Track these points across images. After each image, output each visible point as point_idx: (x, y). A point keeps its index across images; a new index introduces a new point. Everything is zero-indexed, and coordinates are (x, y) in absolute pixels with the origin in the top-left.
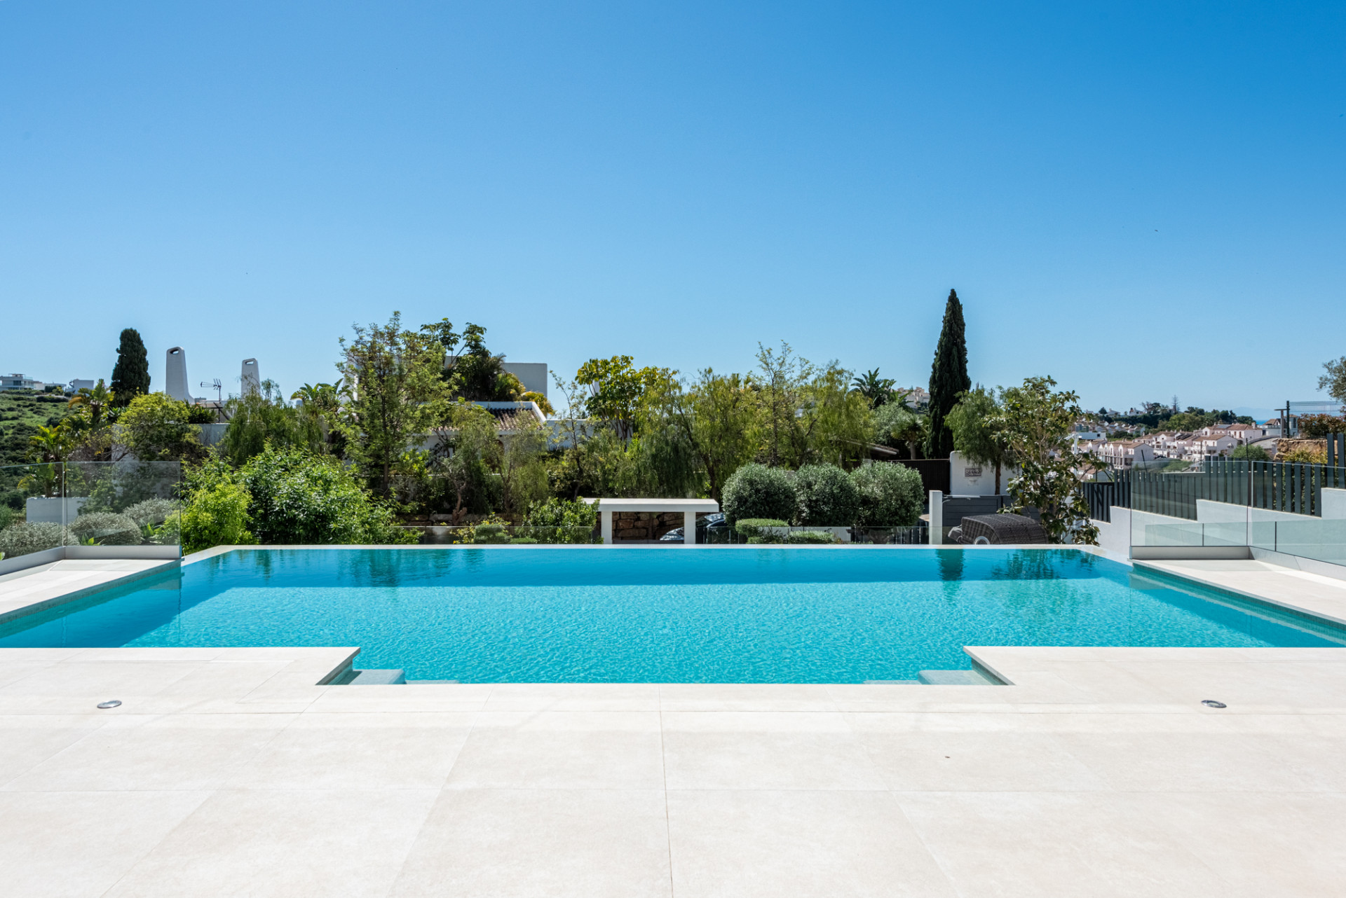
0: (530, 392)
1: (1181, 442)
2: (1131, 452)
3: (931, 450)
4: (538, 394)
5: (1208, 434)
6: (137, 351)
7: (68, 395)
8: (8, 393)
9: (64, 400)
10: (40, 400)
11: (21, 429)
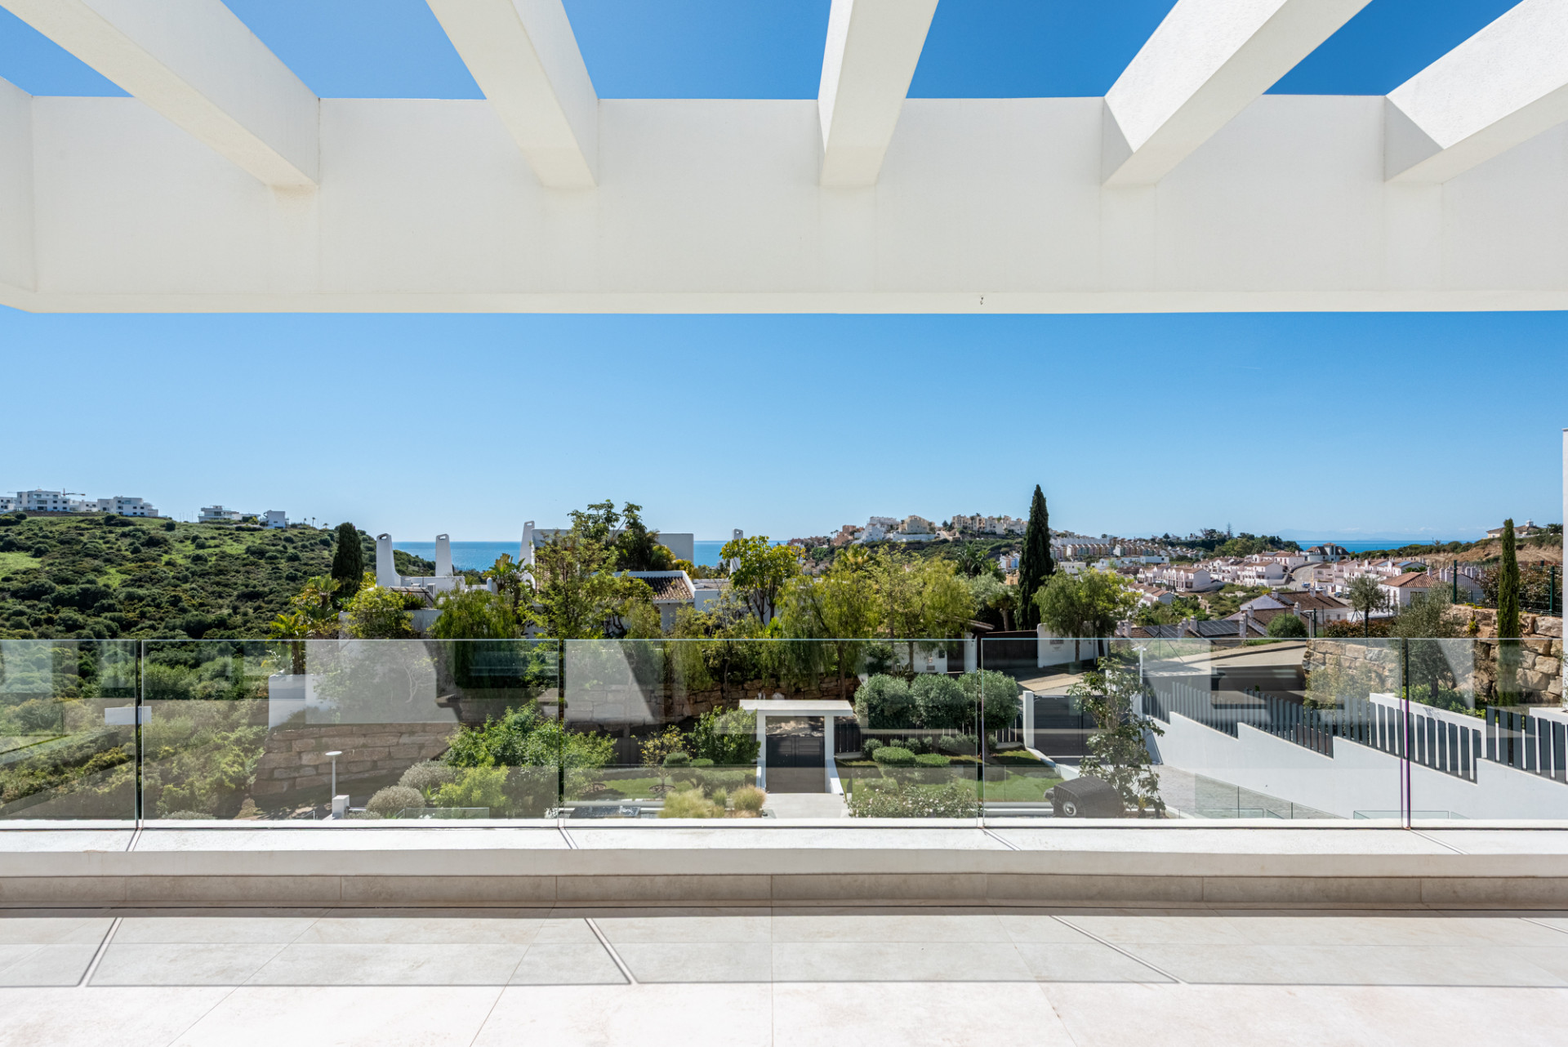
0: (680, 560)
1: (1234, 567)
2: (1191, 576)
3: (1021, 620)
4: (687, 561)
5: (1258, 561)
6: (353, 542)
7: (263, 524)
8: (210, 523)
9: (259, 530)
10: (238, 529)
11: (223, 556)
